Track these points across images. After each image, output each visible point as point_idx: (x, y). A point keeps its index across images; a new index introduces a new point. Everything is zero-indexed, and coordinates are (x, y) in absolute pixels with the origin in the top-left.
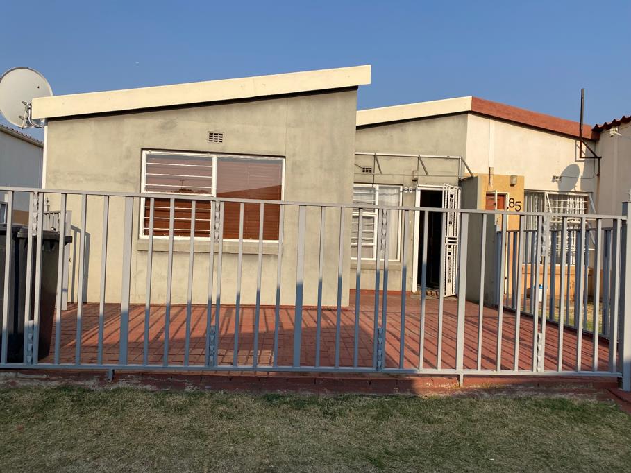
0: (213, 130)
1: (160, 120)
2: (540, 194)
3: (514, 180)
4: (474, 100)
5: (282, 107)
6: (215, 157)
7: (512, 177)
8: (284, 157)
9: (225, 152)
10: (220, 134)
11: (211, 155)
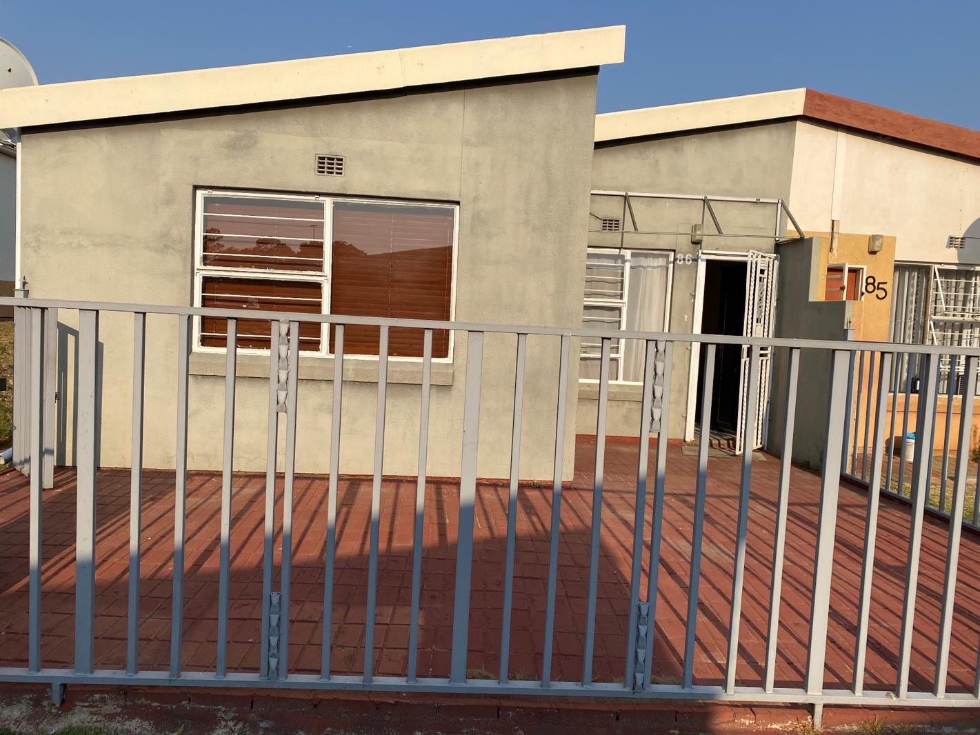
0: (324, 152)
1: (227, 132)
2: (923, 270)
3: (878, 243)
4: (810, 95)
5: (455, 109)
6: (328, 203)
7: (874, 238)
8: (458, 203)
9: (348, 193)
10: (338, 160)
11: (322, 198)
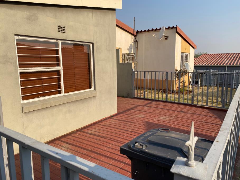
0: (60, 25)
2: (125, 54)
6: (60, 42)
8: (93, 43)
9: (68, 39)
10: (64, 28)
11: (58, 41)
